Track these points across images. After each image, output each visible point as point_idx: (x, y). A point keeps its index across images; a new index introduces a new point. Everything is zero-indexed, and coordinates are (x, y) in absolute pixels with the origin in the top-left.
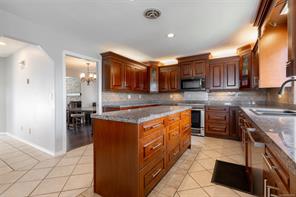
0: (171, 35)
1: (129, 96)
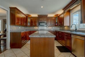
0: (42, 7)
1: (20, 28)
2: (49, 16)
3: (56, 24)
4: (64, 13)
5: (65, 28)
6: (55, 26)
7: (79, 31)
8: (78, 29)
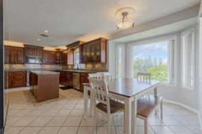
3: (58, 62)
5: (69, 66)
7: (79, 70)
8: (79, 68)
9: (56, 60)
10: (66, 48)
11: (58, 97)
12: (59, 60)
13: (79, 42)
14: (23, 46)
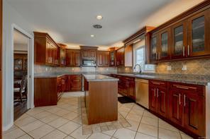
0: (92, 36)
2: (101, 48)
3: (112, 64)
4: (125, 46)
5: (126, 69)
6: (111, 66)
7: (144, 74)
8: (143, 71)
9: (111, 61)
10: (122, 45)
11: (116, 119)
12: (114, 61)
13: (145, 29)
14: (80, 48)
